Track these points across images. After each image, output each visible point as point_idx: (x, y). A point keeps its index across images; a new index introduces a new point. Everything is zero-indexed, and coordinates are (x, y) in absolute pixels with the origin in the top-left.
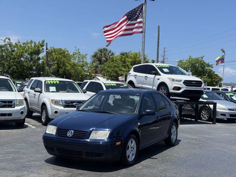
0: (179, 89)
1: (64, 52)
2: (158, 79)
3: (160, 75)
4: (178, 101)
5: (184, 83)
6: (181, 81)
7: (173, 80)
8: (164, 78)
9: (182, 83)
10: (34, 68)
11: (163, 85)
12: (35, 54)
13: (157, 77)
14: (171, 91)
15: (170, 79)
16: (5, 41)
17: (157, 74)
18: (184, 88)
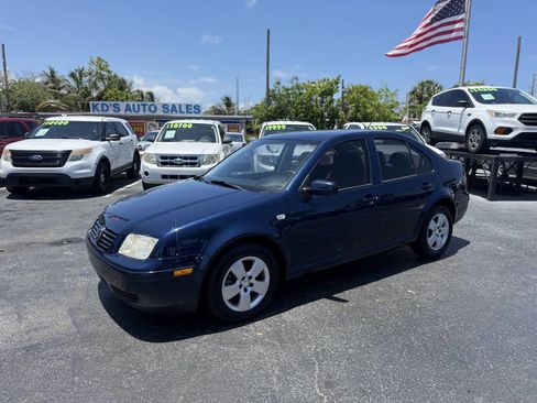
0: (508, 131)
1: (365, 90)
2: (469, 115)
3: (473, 106)
4: (502, 155)
5: (520, 119)
6: (513, 115)
7: (497, 114)
8: (480, 111)
9: (515, 119)
10: (326, 114)
11: (476, 124)
12: (328, 94)
13: (468, 110)
14: (491, 136)
15: (490, 112)
16: (292, 82)
17: (468, 104)
18: (520, 128)
